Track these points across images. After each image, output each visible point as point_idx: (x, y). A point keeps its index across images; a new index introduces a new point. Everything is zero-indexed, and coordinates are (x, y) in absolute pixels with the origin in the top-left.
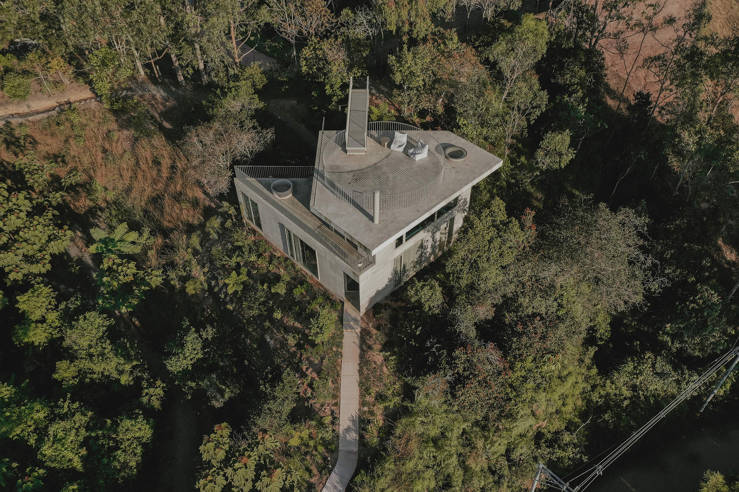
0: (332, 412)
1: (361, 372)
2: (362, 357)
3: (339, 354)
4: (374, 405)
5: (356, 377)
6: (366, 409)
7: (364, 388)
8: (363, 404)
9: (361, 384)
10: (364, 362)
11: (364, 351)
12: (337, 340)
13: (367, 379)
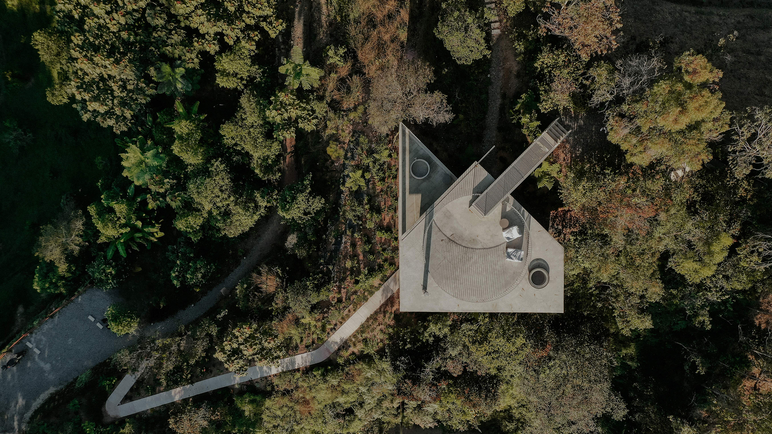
0: (336, 325)
1: (368, 320)
2: (376, 313)
3: (366, 299)
4: (359, 342)
5: (364, 320)
6: (353, 339)
7: (362, 329)
8: (354, 336)
9: (362, 326)
10: (373, 317)
11: (380, 311)
12: (373, 290)
13: (368, 327)
